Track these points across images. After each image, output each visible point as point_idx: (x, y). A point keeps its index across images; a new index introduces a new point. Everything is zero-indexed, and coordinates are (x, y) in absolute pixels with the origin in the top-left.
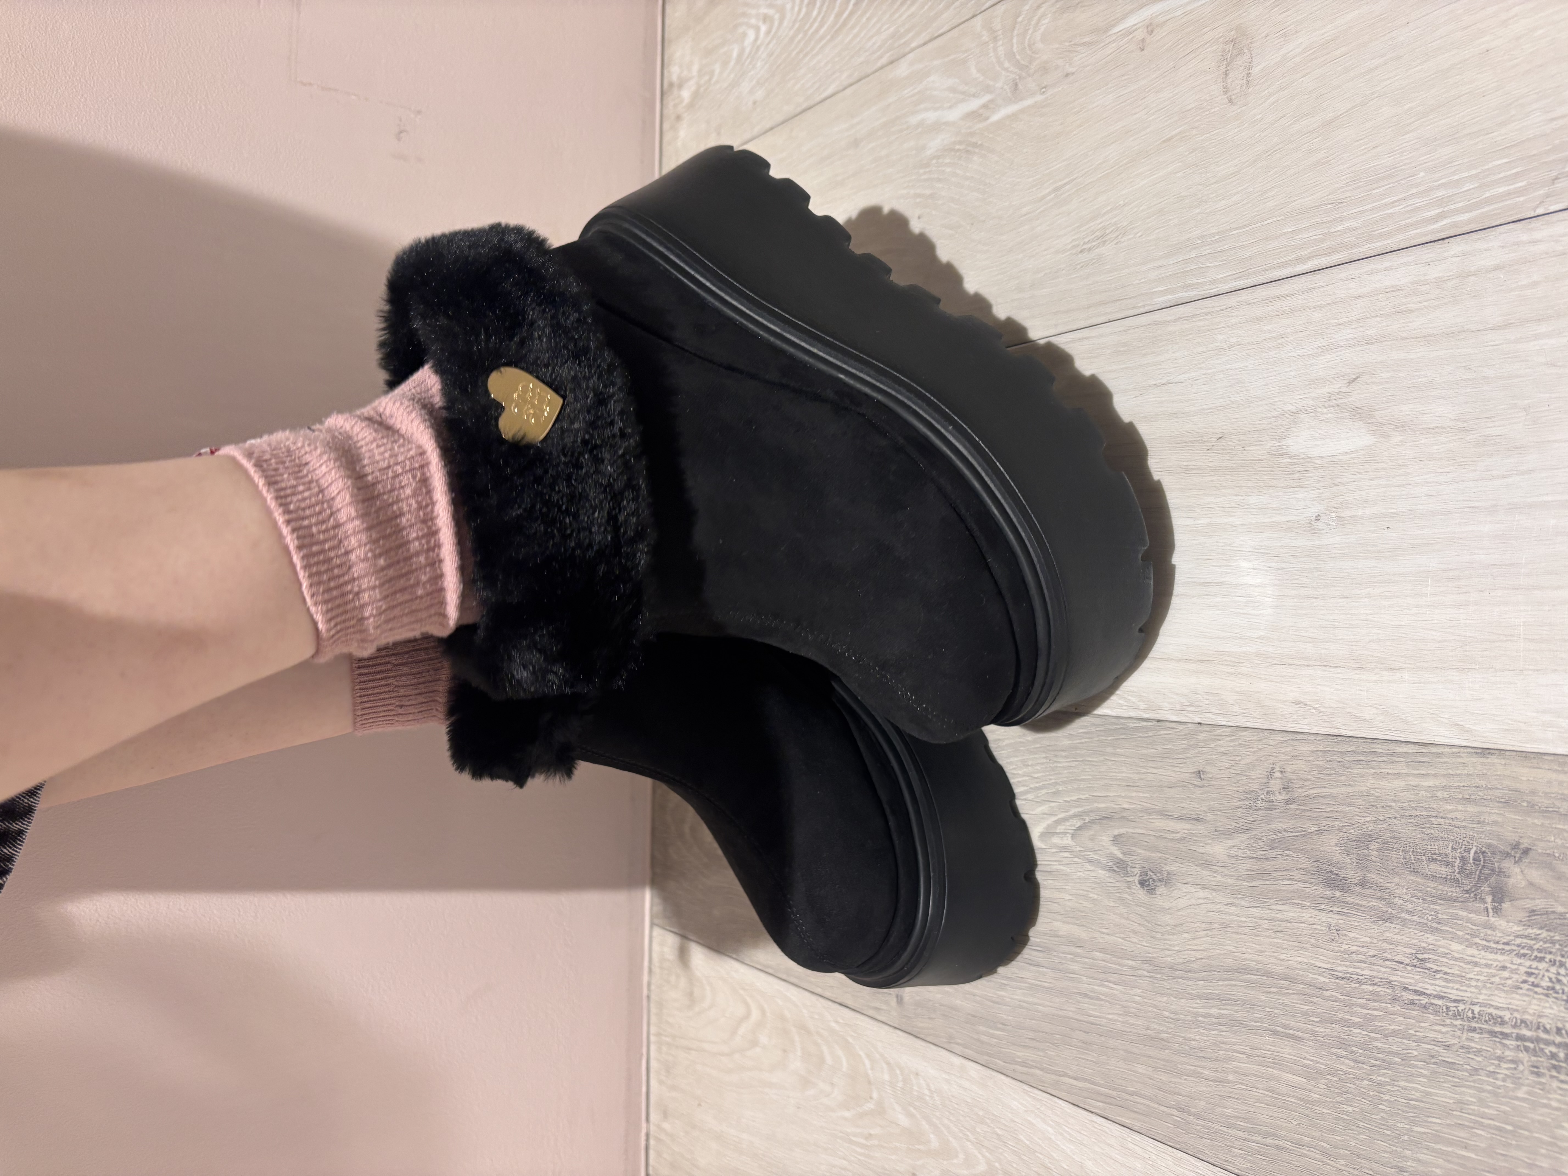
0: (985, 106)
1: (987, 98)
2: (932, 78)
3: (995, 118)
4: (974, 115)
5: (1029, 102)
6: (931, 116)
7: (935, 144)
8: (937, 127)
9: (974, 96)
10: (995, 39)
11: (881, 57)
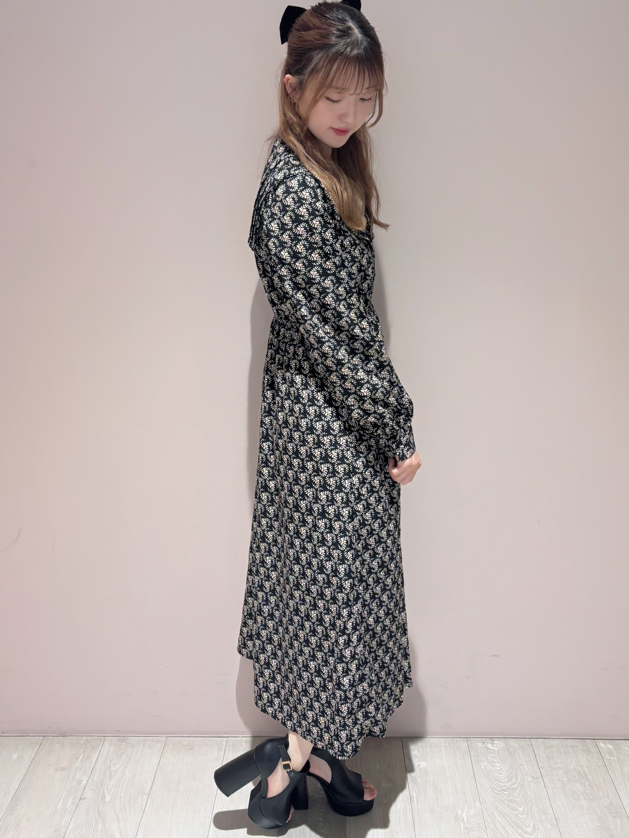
0: (464, 822)
1: (466, 822)
2: (474, 811)
3: (461, 824)
4: (463, 819)
5: (462, 831)
6: (465, 810)
7: (459, 812)
8: (463, 812)
9: (467, 820)
10: (478, 824)
11: (482, 799)
